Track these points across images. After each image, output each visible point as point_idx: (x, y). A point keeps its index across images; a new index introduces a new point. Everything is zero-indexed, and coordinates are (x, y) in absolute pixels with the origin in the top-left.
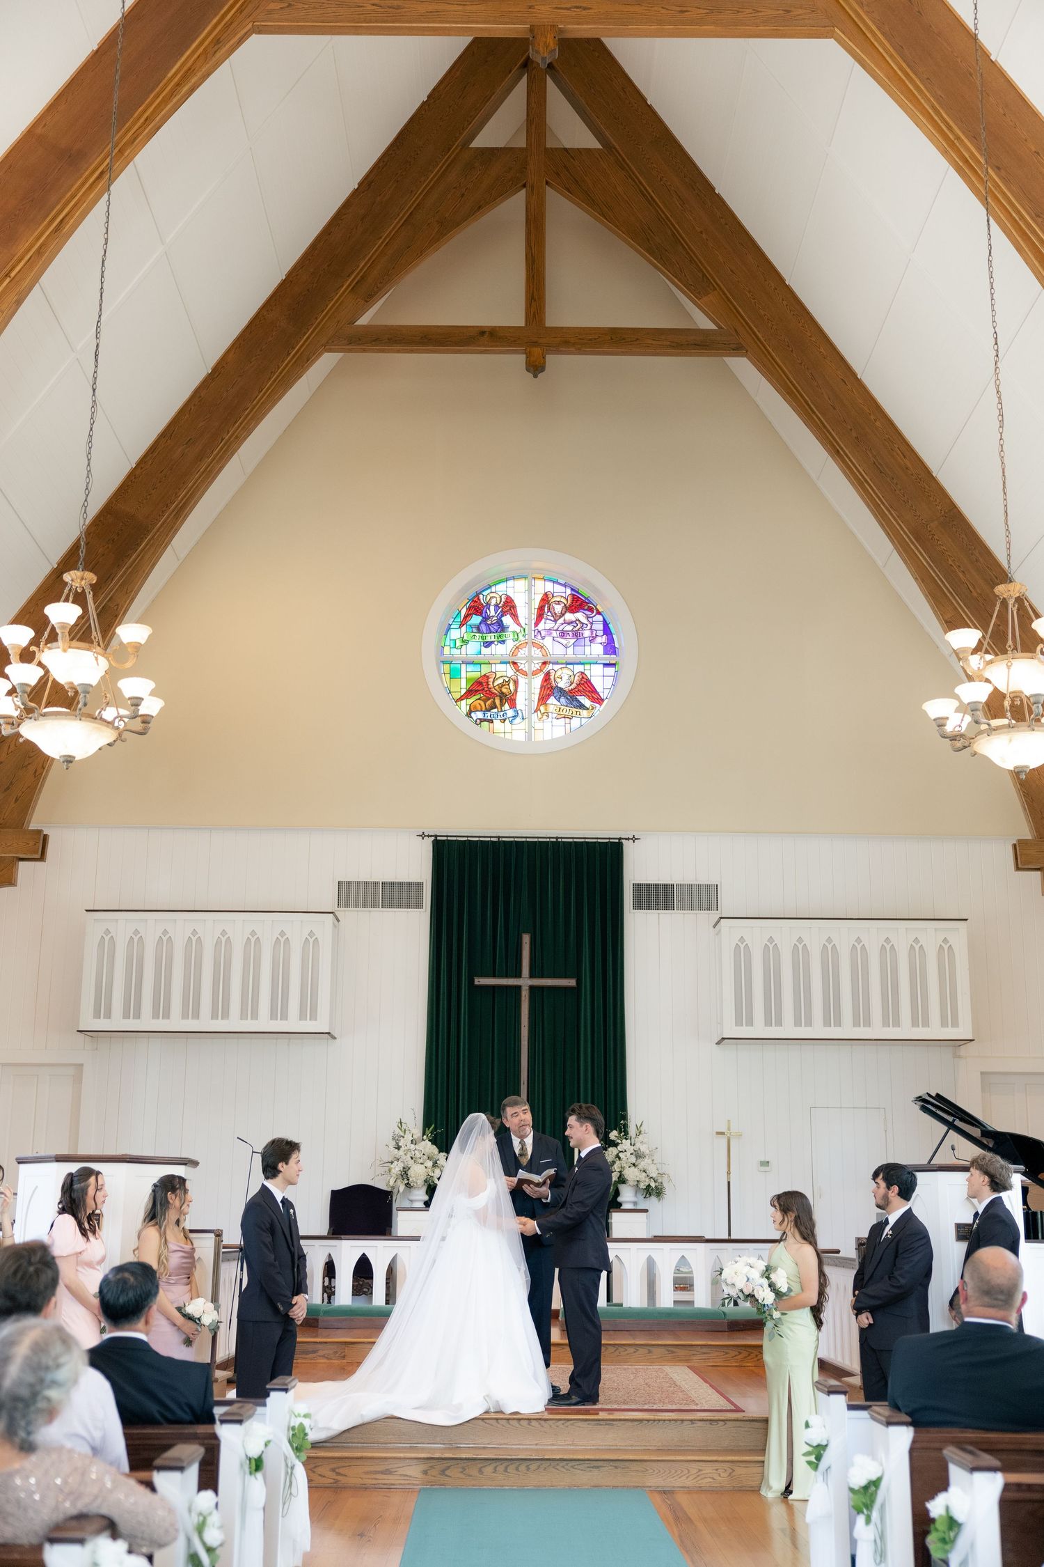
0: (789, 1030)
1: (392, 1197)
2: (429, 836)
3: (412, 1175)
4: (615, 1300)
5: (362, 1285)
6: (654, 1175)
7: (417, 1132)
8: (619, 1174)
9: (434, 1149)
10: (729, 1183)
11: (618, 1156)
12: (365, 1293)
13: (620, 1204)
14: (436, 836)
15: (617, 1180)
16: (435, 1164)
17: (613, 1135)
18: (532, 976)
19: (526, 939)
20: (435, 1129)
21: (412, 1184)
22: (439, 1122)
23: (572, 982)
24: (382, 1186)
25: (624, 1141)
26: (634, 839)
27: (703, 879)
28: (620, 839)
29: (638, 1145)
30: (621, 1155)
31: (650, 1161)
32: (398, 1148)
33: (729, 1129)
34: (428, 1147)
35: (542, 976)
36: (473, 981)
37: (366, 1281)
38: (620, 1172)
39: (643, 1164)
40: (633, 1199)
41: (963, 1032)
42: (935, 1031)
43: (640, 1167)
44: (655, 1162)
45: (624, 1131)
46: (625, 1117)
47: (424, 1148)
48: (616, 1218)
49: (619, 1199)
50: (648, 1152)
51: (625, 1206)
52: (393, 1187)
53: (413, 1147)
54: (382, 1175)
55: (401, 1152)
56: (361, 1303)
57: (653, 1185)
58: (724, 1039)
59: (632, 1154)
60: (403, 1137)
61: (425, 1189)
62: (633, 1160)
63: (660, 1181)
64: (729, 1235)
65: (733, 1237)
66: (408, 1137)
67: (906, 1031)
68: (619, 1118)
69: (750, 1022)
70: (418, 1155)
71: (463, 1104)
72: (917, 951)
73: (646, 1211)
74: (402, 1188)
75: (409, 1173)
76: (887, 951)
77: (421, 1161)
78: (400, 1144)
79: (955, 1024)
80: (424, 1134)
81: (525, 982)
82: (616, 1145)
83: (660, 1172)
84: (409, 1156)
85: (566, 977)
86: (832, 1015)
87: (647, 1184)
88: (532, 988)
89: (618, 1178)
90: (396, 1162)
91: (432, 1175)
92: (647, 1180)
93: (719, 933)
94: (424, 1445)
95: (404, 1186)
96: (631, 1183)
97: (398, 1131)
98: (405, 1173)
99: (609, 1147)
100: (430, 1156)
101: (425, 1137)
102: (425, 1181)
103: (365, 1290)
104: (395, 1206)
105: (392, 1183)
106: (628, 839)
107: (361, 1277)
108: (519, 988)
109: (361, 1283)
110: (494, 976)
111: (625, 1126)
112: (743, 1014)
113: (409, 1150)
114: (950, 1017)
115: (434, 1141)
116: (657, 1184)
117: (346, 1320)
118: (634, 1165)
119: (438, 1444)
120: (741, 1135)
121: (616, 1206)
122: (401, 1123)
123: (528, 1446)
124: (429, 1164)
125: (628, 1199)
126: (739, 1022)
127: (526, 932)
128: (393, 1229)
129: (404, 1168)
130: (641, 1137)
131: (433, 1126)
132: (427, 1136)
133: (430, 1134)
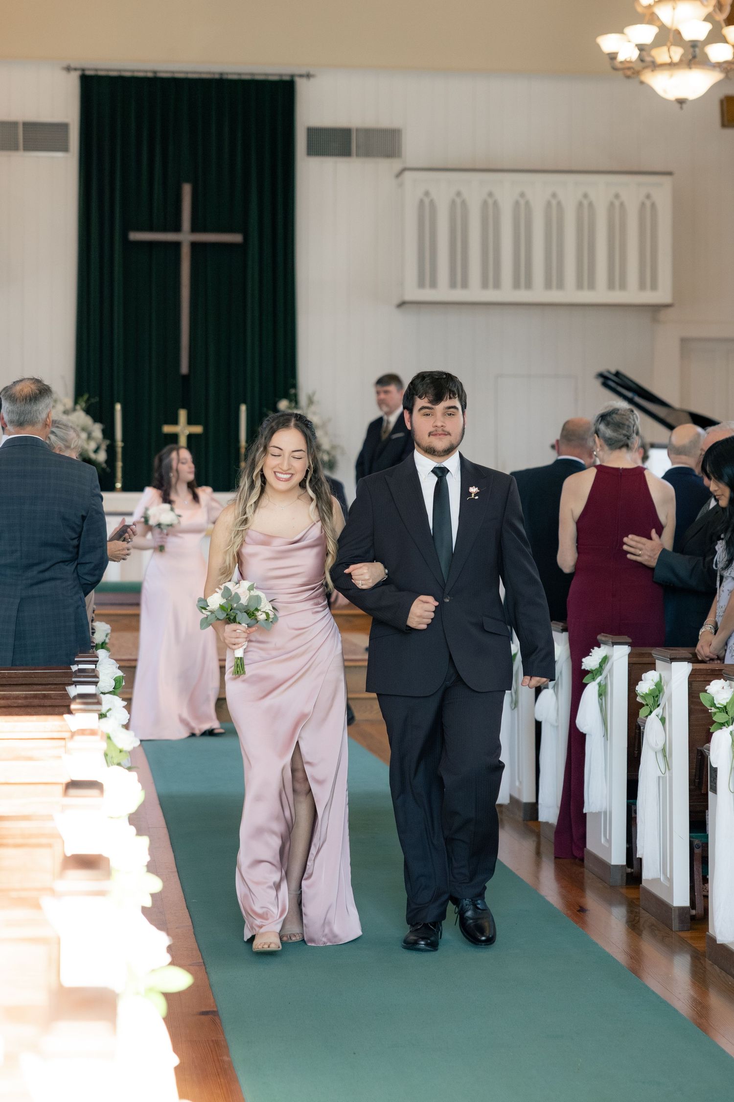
0: (475, 293)
2: (75, 69)
6: (327, 448)
7: (69, 402)
14: (83, 70)
16: (90, 437)
18: (194, 229)
19: (187, 190)
20: (88, 399)
22: (93, 392)
23: (236, 238)
26: (308, 76)
27: (385, 122)
28: (292, 76)
34: (81, 418)
35: (205, 230)
36: (127, 237)
41: (662, 295)
42: (632, 295)
44: (329, 433)
45: (294, 399)
46: (294, 386)
58: (403, 303)
63: (333, 453)
67: (601, 294)
68: (288, 387)
69: (433, 285)
72: (616, 209)
76: (585, 208)
79: (654, 287)
80: (76, 402)
81: (186, 237)
83: (334, 444)
85: (231, 231)
86: (522, 279)
88: (194, 245)
91: (86, 446)
93: (401, 185)
100: (84, 427)
106: (301, 76)
108: (177, 245)
110: (151, 229)
111: (296, 395)
112: (427, 277)
114: (649, 280)
115: (88, 411)
116: (330, 457)
124: (84, 435)
126: (421, 284)
127: (187, 181)
130: (313, 408)
131: (86, 397)
132: (81, 406)
133: (84, 405)
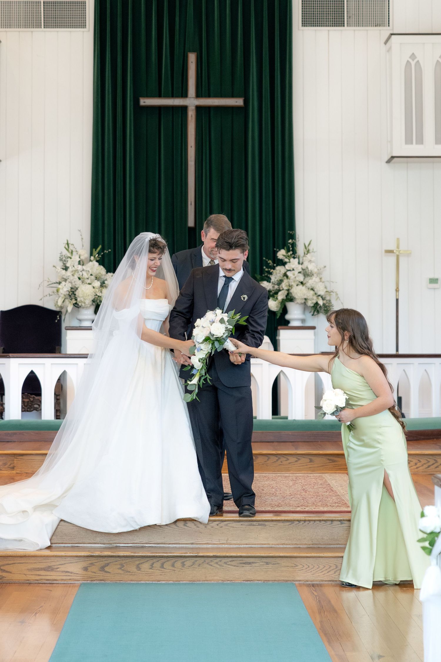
1: (60, 317)
3: (80, 295)
4: (283, 413)
5: (32, 402)
6: (322, 293)
7: (84, 253)
8: (286, 292)
9: (101, 270)
10: (397, 300)
11: (285, 275)
12: (36, 409)
13: (288, 322)
15: (285, 298)
16: (103, 285)
17: (281, 254)
18: (198, 95)
19: (192, 59)
20: (103, 249)
21: (80, 304)
22: (106, 243)
23: (239, 102)
24: (50, 305)
25: (292, 260)
29: (306, 264)
30: (288, 273)
31: (317, 280)
32: (66, 269)
33: (398, 247)
34: (96, 268)
35: (209, 96)
36: (138, 102)
37: (37, 398)
38: (288, 290)
39: (311, 282)
40: (301, 316)
43: (308, 285)
44: (323, 280)
45: (292, 250)
46: (293, 237)
47: (92, 269)
48: (284, 335)
49: (287, 317)
50: (315, 270)
51: (293, 324)
52: (61, 307)
53: (80, 267)
54: (50, 295)
55: (69, 273)
56: (31, 418)
57: (321, 302)
58: (393, 157)
59: (300, 272)
60: (71, 258)
61: (93, 309)
62: (301, 278)
63: (328, 298)
64: (397, 350)
65: (401, 352)
66: (76, 258)
68: (287, 238)
69: (420, 141)
70: (85, 275)
71: (130, 225)
73: (313, 328)
74: (70, 308)
75: (76, 293)
77: (89, 281)
78: (68, 265)
80: (91, 254)
81: (191, 102)
82: (283, 264)
83: (328, 290)
84: (76, 276)
85: (233, 96)
87: (315, 302)
88: (199, 109)
89: (286, 296)
90: (63, 283)
91: (99, 294)
92: (315, 298)
93: (390, 50)
94: (85, 545)
95: (72, 306)
96: (299, 301)
97: (65, 252)
98: (72, 293)
99: (277, 266)
100: (98, 276)
101: (92, 258)
102: (93, 301)
103: (36, 406)
104: (64, 325)
105: (60, 303)
107: (31, 394)
108: (185, 108)
109: (32, 399)
110: (160, 96)
111: (294, 245)
112: (414, 132)
113: (76, 271)
115: (101, 262)
116: (325, 302)
117: (15, 434)
118: (302, 283)
119: (98, 544)
120: (411, 253)
121: (285, 323)
122: (68, 244)
123: (184, 546)
124: (97, 284)
125: (296, 317)
126: (408, 141)
127: (192, 51)
128: (63, 348)
129: (72, 288)
130: (309, 256)
131: (100, 247)
132: (95, 257)
133: (97, 255)
